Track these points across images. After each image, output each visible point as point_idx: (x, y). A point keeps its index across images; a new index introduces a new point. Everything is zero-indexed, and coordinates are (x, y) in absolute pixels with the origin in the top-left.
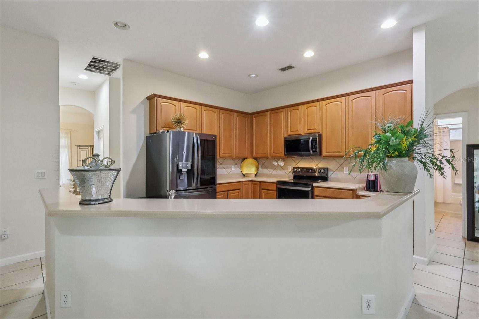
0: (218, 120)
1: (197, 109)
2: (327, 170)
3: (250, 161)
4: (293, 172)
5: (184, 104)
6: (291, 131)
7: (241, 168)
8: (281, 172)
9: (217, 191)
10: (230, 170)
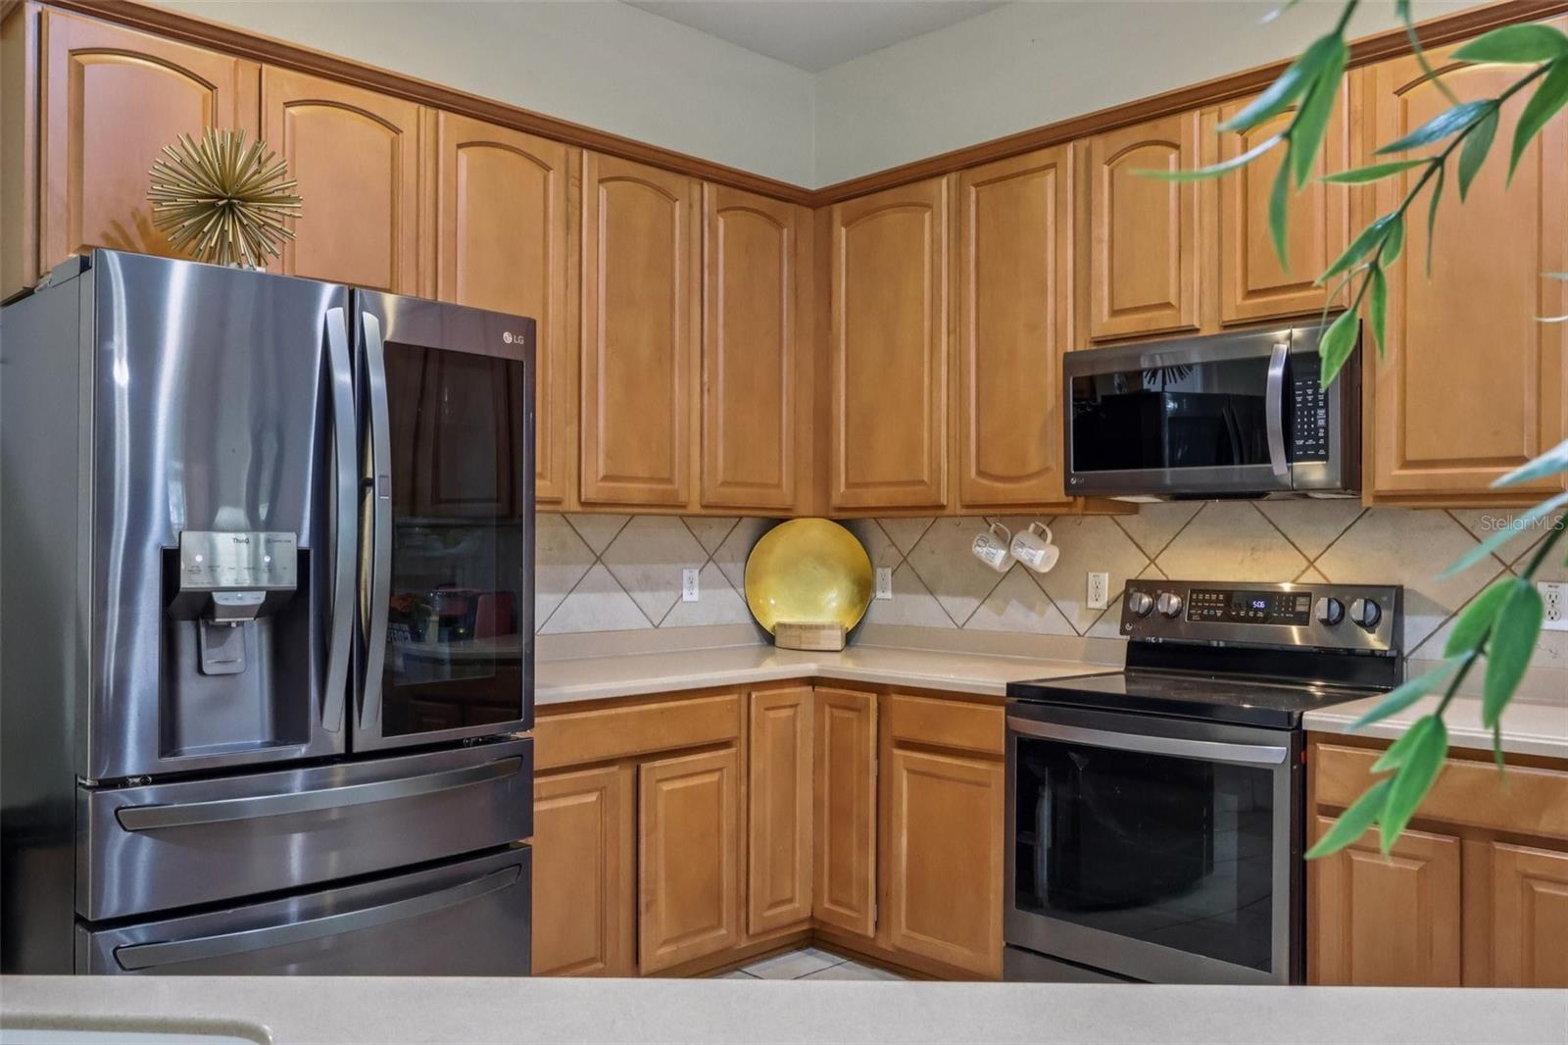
0: (568, 227)
1: (397, 131)
2: (1390, 601)
3: (814, 534)
4: (1128, 617)
5: (283, 83)
6: (1115, 313)
7: (748, 581)
8: (1034, 616)
9: (540, 762)
10: (666, 597)
